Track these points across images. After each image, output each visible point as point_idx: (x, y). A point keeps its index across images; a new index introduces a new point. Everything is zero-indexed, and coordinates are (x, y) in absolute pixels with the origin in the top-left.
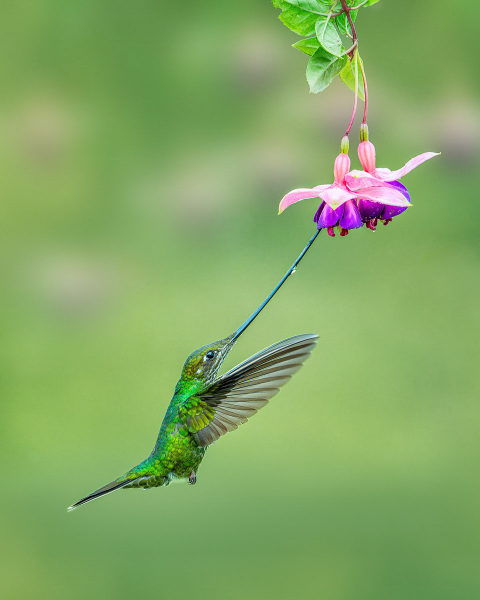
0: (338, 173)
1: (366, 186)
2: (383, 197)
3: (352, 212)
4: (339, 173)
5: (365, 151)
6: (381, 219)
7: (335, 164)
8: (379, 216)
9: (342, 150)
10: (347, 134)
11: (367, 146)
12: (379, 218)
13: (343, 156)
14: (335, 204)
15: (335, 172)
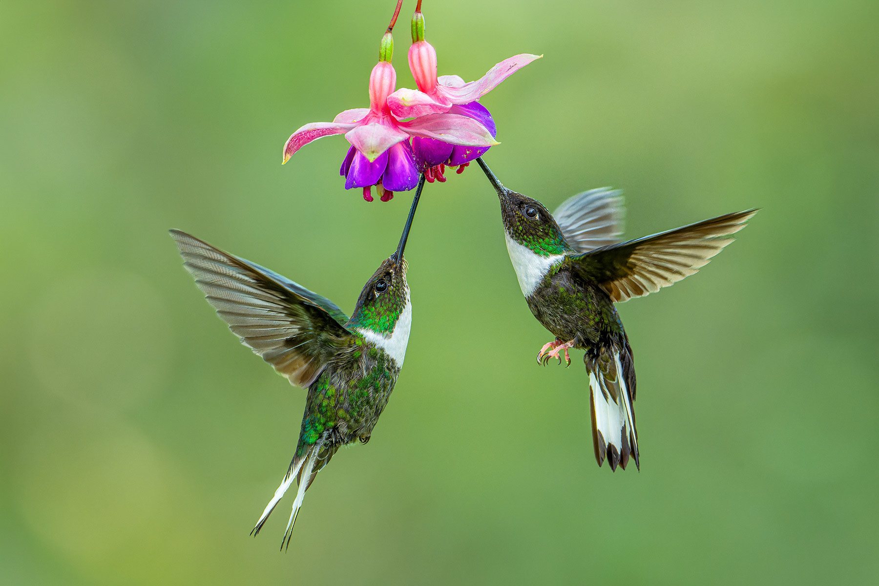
0: (375, 94)
1: (424, 114)
2: (452, 131)
3: (402, 159)
4: (378, 94)
5: (420, 58)
6: (450, 165)
7: (371, 79)
8: (447, 161)
9: (383, 55)
10: (391, 29)
11: (423, 50)
12: (446, 163)
13: (384, 66)
14: (373, 152)
15: (371, 93)
